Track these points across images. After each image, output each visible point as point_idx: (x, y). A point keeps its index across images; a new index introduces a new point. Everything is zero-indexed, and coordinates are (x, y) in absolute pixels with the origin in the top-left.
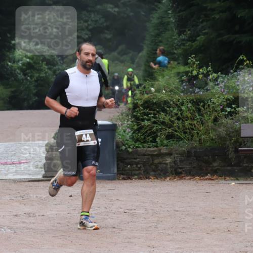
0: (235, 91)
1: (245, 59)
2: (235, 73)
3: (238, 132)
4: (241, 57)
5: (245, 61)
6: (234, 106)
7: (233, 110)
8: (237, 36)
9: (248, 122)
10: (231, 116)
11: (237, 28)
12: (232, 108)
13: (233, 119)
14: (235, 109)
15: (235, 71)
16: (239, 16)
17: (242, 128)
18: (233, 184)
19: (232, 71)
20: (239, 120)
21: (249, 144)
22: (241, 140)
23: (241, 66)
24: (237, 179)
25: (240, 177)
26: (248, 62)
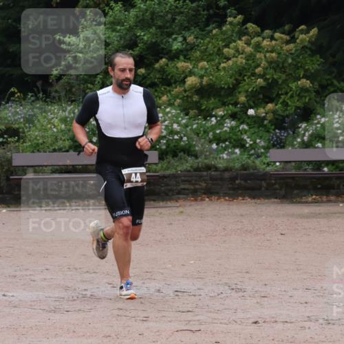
0: (6, 121)
1: (16, 91)
2: (7, 105)
3: (10, 161)
4: (12, 90)
5: (17, 93)
6: (5, 136)
7: (5, 140)
8: (8, 69)
9: (19, 152)
10: (3, 146)
11: (9, 62)
12: (4, 138)
13: (4, 149)
14: (7, 139)
15: (7, 103)
16: (11, 50)
17: (13, 158)
18: (4, 211)
19: (3, 103)
20: (10, 150)
21: (20, 173)
22: (12, 169)
23: (12, 98)
24: (9, 207)
25: (11, 204)
26: (19, 94)
